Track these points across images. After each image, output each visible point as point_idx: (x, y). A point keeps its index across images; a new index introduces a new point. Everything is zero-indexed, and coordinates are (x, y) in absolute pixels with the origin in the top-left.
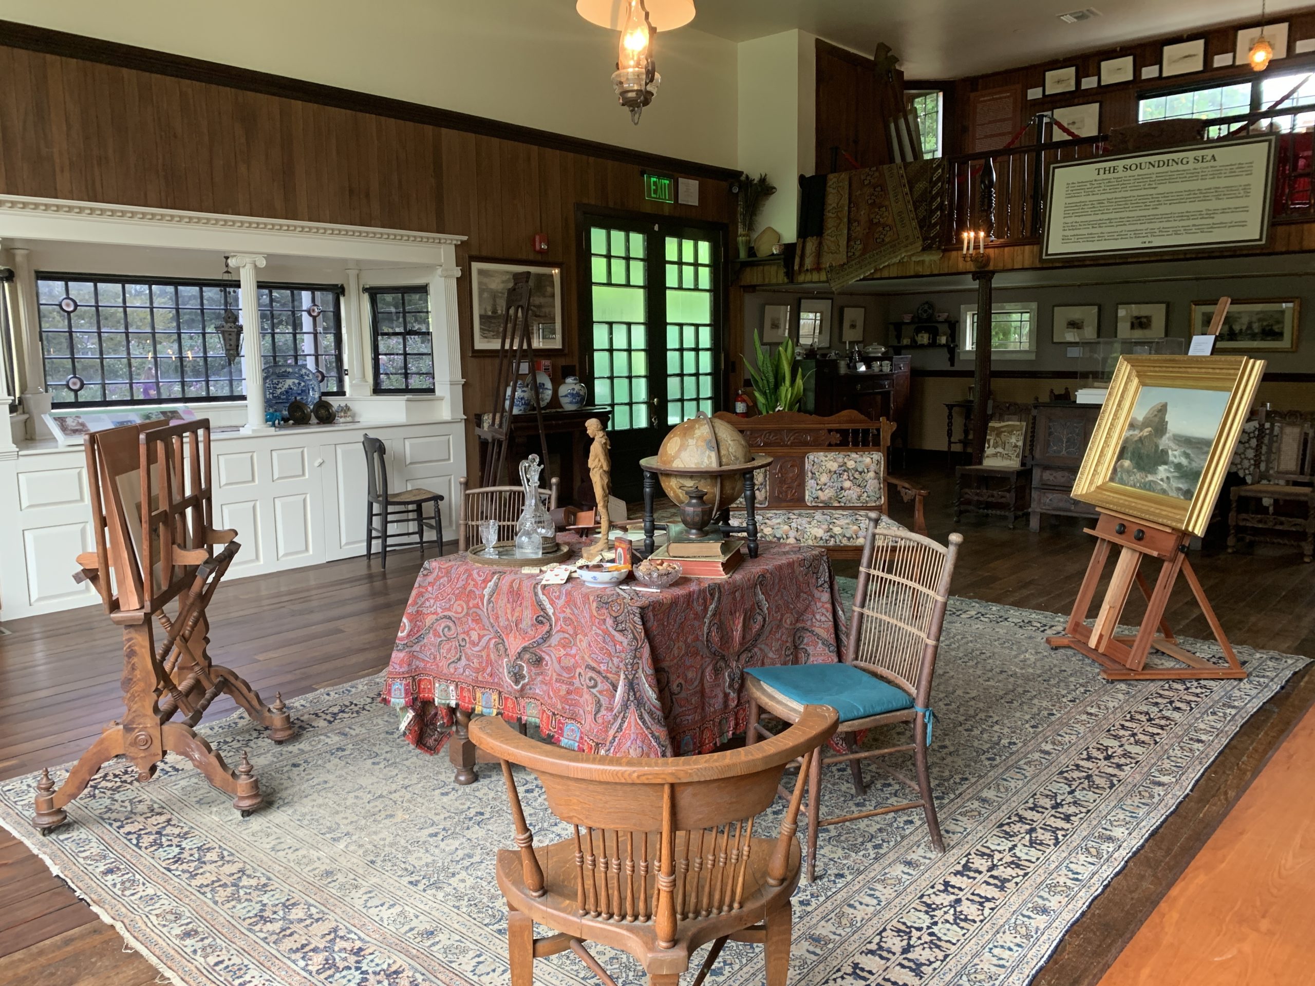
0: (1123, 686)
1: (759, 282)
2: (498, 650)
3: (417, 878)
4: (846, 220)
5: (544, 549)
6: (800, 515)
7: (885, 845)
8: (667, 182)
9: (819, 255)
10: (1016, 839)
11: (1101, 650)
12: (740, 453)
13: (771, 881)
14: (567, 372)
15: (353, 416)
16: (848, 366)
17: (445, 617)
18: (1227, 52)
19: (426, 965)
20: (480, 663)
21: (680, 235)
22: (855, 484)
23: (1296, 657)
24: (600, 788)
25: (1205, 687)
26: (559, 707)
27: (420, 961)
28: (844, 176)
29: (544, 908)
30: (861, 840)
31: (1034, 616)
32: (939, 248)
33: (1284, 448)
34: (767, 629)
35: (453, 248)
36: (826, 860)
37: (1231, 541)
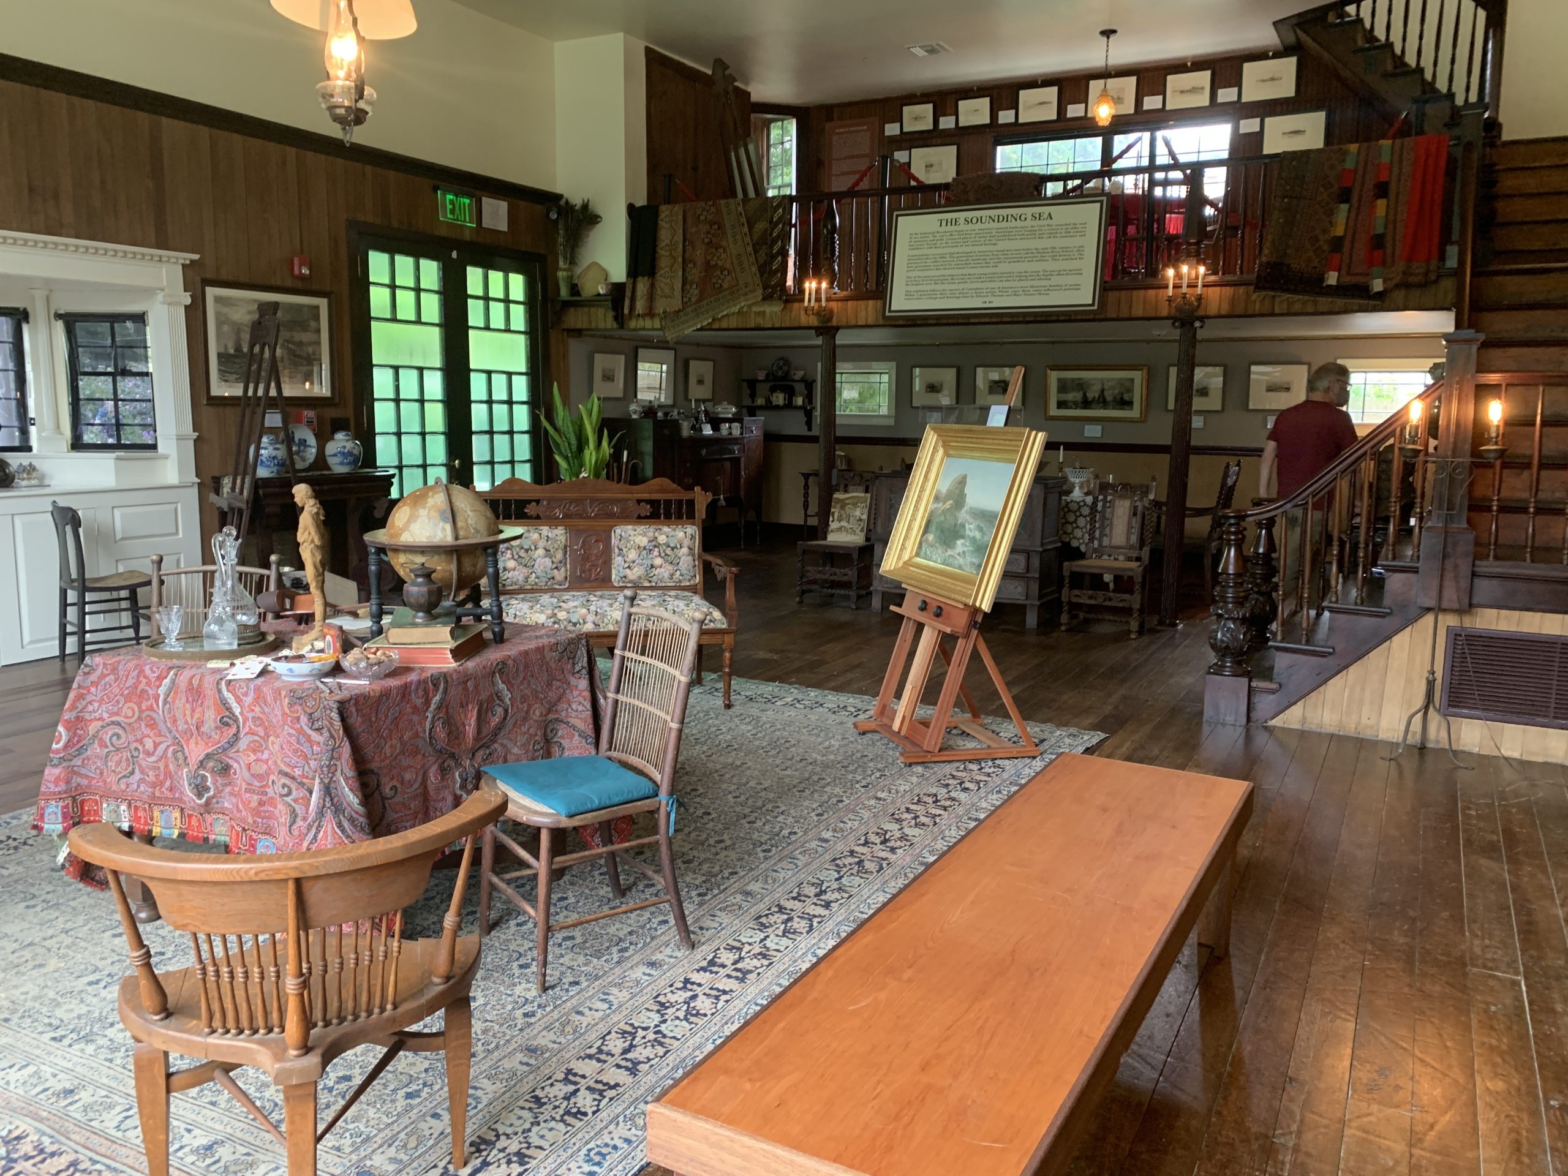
0: (919, 769)
1: (585, 326)
2: (177, 759)
3: (63, 1033)
4: (680, 260)
5: (239, 639)
6: (601, 597)
7: (632, 947)
8: (467, 201)
9: (651, 298)
10: (770, 930)
11: (903, 733)
12: (482, 526)
13: (436, 980)
14: (339, 425)
15: (42, 478)
16: (693, 428)
17: (113, 723)
18: (1079, 103)
19: (57, 1127)
20: (157, 776)
21: (487, 264)
22: (666, 561)
23: (1092, 733)
24: (216, 890)
25: (999, 766)
26: (250, 820)
27: (51, 1123)
28: (678, 209)
29: (163, 1031)
30: (607, 944)
31: (851, 700)
32: (780, 298)
33: (1115, 521)
34: (510, 722)
35: (180, 267)
36: (564, 969)
37: (1064, 618)
